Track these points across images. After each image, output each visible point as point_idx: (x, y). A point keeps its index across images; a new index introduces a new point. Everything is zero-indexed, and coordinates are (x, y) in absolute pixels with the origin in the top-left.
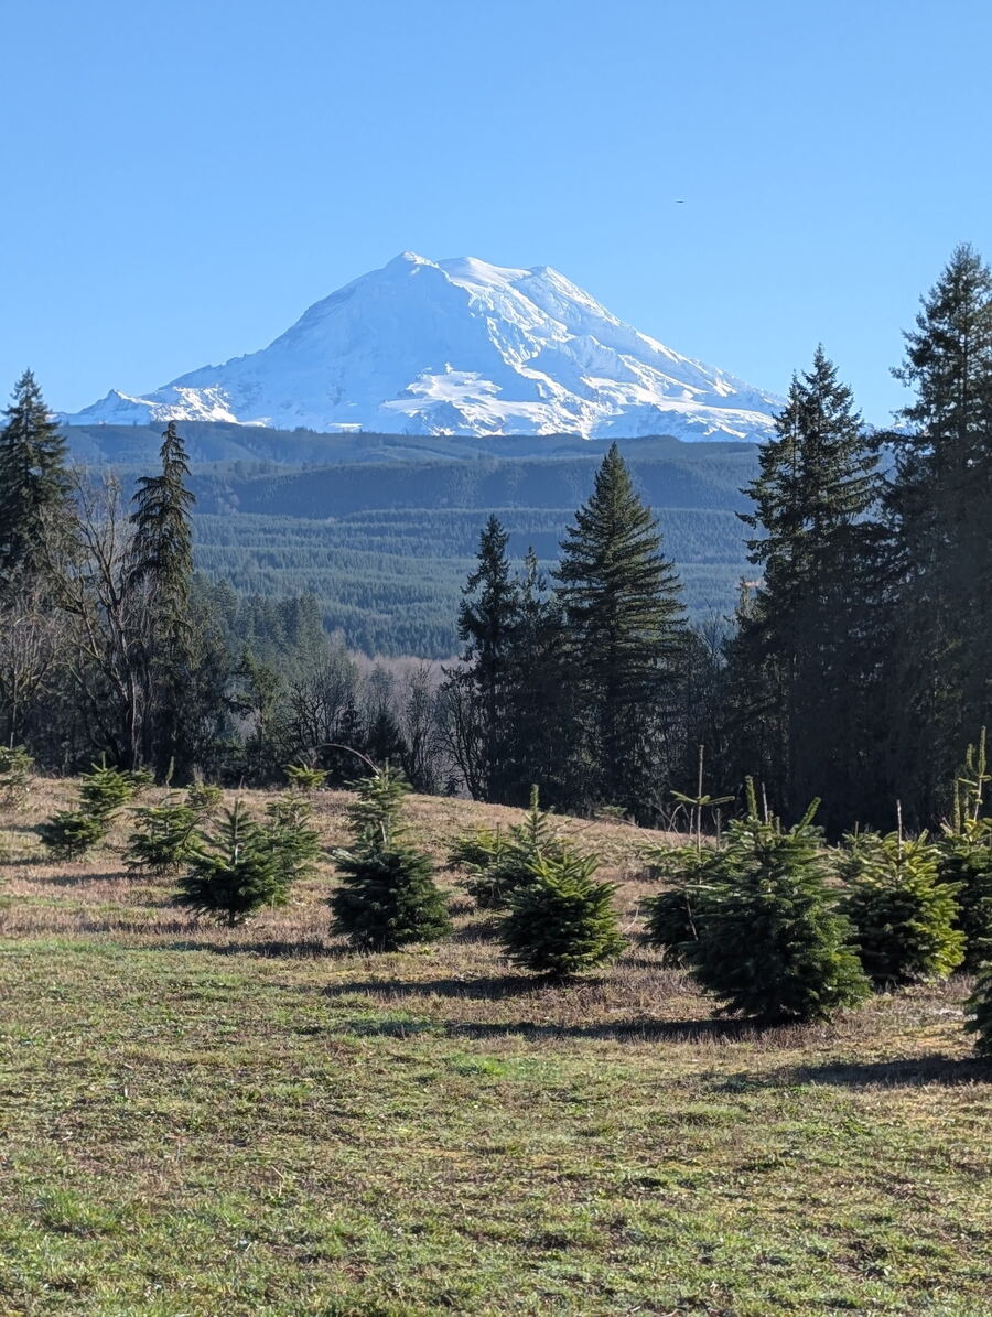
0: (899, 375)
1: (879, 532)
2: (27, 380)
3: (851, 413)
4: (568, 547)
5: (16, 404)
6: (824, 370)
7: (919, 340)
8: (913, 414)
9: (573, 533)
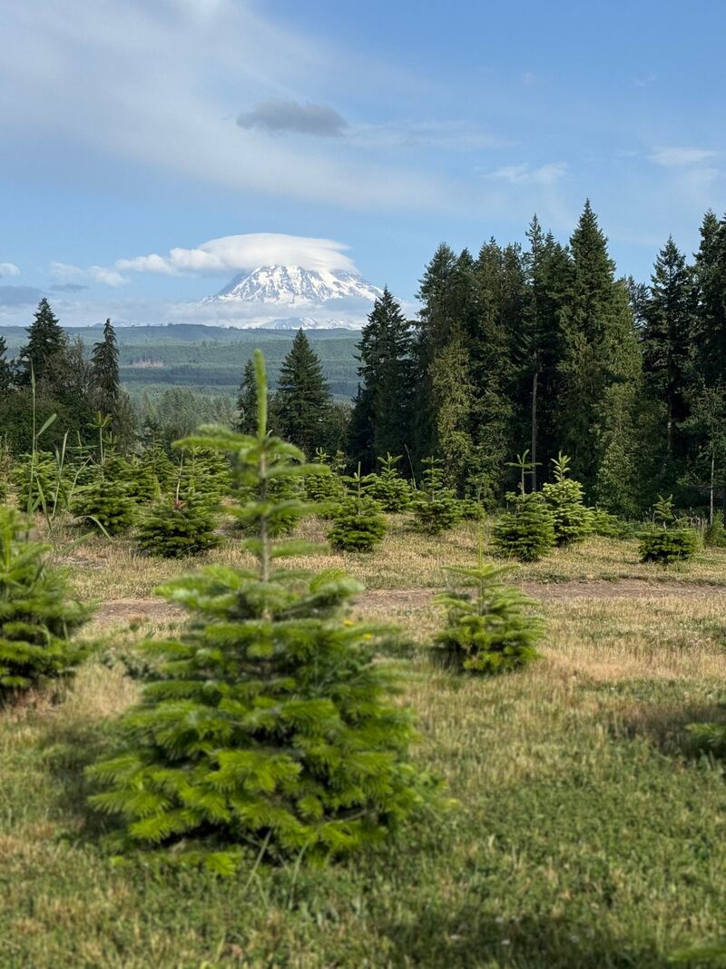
0: (418, 297)
1: (409, 363)
2: (44, 301)
3: (399, 315)
4: (283, 371)
5: (39, 312)
6: (387, 297)
7: (424, 282)
8: (423, 313)
9: (285, 365)
